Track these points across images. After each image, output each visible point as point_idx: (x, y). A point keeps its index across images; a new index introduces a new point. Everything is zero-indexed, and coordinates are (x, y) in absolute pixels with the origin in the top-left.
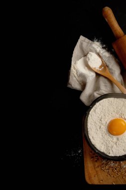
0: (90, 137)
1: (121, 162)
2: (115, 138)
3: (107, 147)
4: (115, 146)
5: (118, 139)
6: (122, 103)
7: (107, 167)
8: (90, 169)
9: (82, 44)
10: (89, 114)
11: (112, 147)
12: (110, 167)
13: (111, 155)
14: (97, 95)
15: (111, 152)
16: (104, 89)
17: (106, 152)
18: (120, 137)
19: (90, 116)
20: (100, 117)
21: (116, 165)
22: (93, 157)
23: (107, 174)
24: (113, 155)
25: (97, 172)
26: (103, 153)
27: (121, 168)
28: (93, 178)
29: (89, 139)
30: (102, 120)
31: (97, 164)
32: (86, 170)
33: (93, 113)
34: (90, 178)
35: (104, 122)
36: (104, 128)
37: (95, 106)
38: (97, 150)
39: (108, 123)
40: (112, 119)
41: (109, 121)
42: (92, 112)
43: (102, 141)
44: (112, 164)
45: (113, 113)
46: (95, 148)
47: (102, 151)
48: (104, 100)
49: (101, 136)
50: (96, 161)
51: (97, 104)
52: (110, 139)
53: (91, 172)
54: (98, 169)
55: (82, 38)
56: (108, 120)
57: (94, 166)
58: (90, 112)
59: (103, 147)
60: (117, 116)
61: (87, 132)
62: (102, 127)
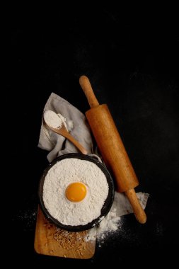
0: (45, 200)
1: (77, 233)
2: (72, 204)
3: (62, 214)
4: (70, 213)
5: (75, 206)
6: (86, 166)
7: (60, 237)
8: (41, 236)
9: (53, 101)
10: (47, 173)
11: (67, 214)
12: (63, 237)
13: (65, 223)
14: (61, 154)
15: (65, 220)
16: (70, 149)
17: (59, 220)
18: (76, 203)
19: (48, 175)
20: (59, 178)
21: (71, 236)
22: (46, 223)
23: (59, 244)
24: (67, 224)
25: (48, 240)
26: (56, 220)
27: (76, 239)
28: (43, 247)
29: (43, 202)
30: (61, 181)
31: (50, 232)
32: (36, 236)
34: (39, 246)
35: (62, 185)
36: (62, 192)
37: (56, 165)
38: (50, 215)
39: (67, 186)
40: (71, 182)
41: (69, 184)
42: (51, 171)
43: (57, 206)
44: (66, 234)
45: (74, 176)
46: (48, 213)
47: (55, 217)
49: (56, 200)
50: (49, 228)
51: (59, 163)
52: (66, 205)
53: (41, 240)
54: (50, 238)
55: (53, 95)
56: (67, 183)
57: (47, 233)
58: (49, 171)
59: (57, 213)
60: (79, 180)
61: (42, 192)
62: (60, 189)
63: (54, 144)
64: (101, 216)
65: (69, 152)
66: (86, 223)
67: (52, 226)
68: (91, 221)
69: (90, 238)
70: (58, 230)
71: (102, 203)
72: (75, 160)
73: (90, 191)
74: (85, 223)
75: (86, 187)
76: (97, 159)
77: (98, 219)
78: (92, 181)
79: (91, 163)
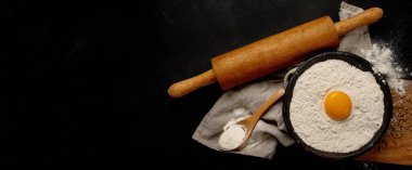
0: (348, 150)
1: (394, 105)
2: (355, 112)
3: (367, 126)
4: (367, 114)
5: (357, 108)
6: (300, 91)
7: (398, 129)
8: (396, 156)
9: (205, 137)
10: (309, 147)
11: (368, 119)
12: (398, 125)
13: (380, 122)
14: (282, 127)
15: (376, 122)
16: (276, 114)
17: (375, 131)
18: (354, 104)
19: (313, 146)
20: (317, 129)
22: (379, 148)
24: (382, 120)
25: (401, 146)
26: (376, 134)
27: (402, 108)
29: (351, 153)
30: (323, 127)
31: (391, 144)
32: (396, 162)
33: (309, 139)
35: (327, 125)
36: (337, 126)
37: (299, 134)
38: (369, 143)
39: (329, 119)
40: (323, 112)
41: (326, 116)
42: (307, 141)
43: (357, 132)
44: (394, 120)
46: (366, 146)
47: (372, 136)
48: (291, 118)
49: (349, 134)
50: (386, 144)
51: (296, 130)
52: (355, 120)
53: (401, 155)
54: (399, 144)
55: (196, 137)
56: (324, 118)
57: (392, 148)
58: (308, 144)
59: (366, 133)
60: (322, 102)
61: (338, 154)
62: (333, 129)
63: (268, 136)
64: (372, 72)
65: (281, 114)
66: (381, 92)
67: (383, 141)
68: (378, 86)
69: (401, 88)
70: (389, 132)
71: (353, 70)
72: (292, 106)
73: (337, 86)
74: (380, 94)
75: (331, 91)
76: (291, 75)
77: (376, 76)
78: (323, 83)
79: (297, 84)
